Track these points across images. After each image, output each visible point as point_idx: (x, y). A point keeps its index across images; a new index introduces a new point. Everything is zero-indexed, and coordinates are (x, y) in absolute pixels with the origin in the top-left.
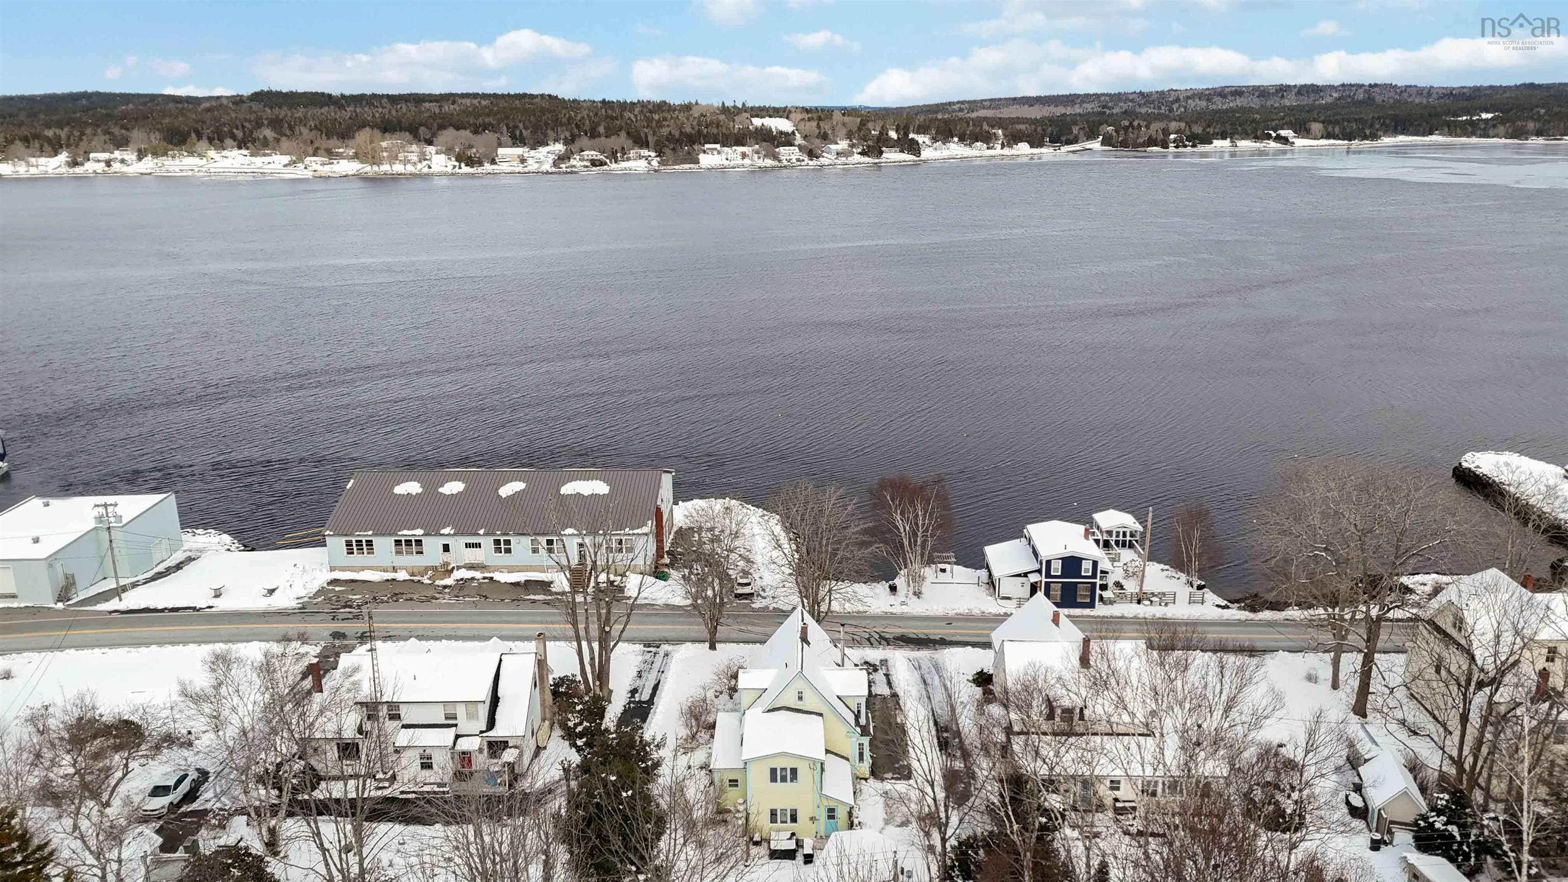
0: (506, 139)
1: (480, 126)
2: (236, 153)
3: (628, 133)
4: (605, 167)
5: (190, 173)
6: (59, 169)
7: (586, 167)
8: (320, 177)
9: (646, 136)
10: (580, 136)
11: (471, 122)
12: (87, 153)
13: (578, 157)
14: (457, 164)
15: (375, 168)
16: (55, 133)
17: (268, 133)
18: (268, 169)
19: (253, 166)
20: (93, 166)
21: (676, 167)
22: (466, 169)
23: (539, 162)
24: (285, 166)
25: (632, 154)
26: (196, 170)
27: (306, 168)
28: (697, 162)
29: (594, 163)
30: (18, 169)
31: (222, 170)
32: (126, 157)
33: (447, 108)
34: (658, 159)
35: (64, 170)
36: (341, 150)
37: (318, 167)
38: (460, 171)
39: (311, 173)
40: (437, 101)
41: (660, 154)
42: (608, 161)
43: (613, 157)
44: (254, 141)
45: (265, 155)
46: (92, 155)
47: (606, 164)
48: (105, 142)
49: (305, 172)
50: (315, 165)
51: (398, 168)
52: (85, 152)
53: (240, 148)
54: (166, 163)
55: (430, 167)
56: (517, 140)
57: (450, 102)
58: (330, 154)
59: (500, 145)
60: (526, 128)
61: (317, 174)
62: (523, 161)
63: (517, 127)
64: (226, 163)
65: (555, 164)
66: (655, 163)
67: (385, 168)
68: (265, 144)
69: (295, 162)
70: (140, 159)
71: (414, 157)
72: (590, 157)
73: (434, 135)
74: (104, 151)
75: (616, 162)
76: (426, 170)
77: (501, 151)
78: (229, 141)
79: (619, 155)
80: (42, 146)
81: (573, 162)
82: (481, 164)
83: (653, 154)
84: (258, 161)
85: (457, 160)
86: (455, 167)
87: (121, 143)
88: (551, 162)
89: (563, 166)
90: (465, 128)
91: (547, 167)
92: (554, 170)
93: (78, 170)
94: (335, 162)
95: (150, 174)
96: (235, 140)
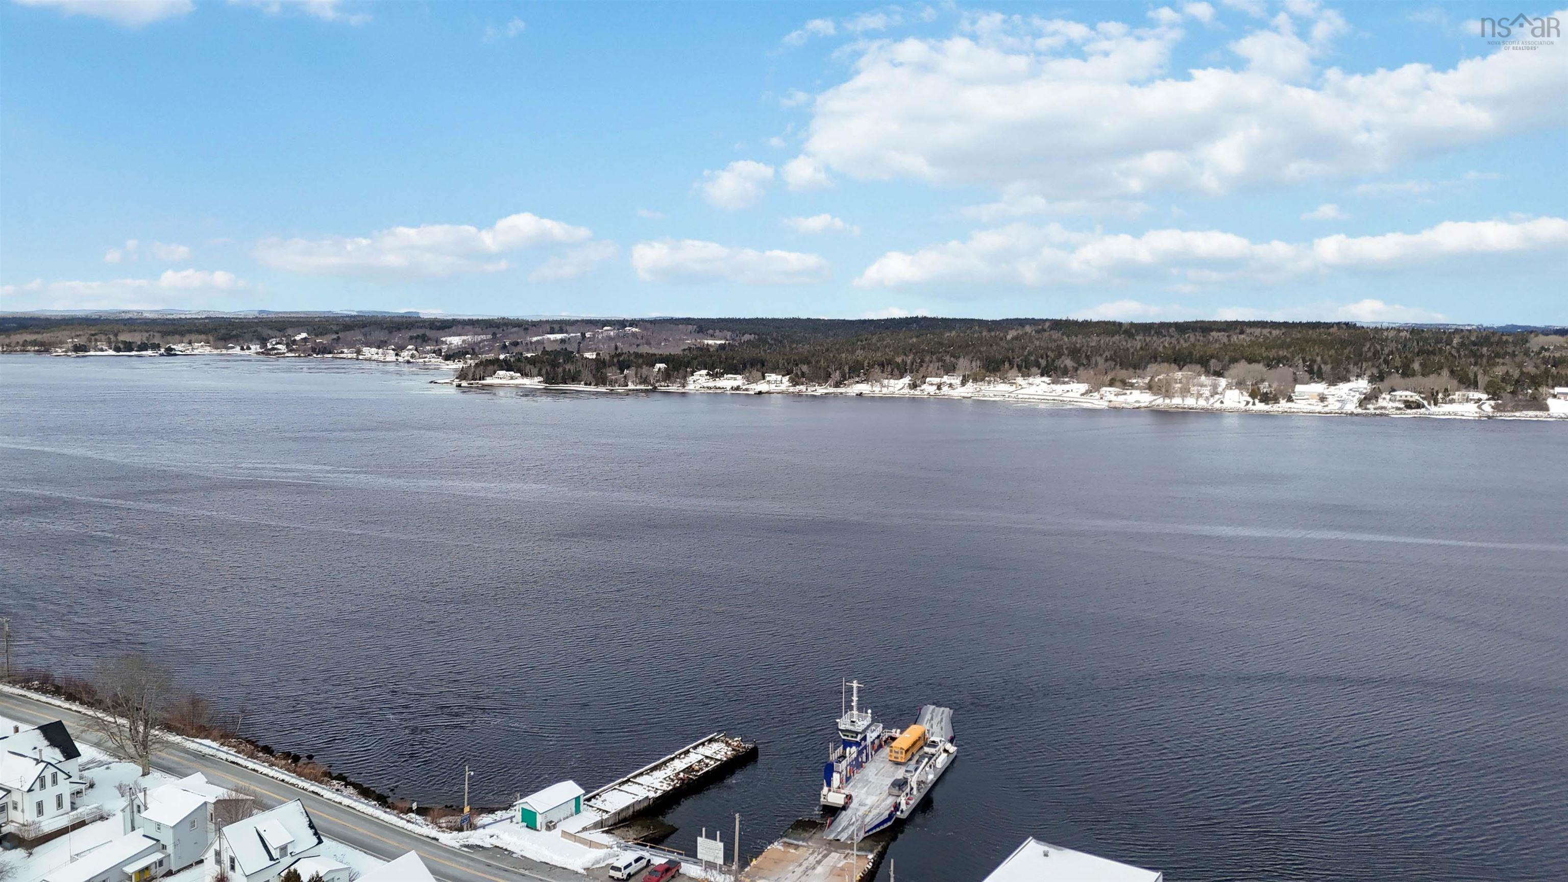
0: (1300, 373)
1: (1274, 359)
2: (1038, 380)
3: (1452, 372)
4: (1423, 410)
5: (1001, 399)
6: (903, 390)
7: (1400, 409)
8: (1115, 408)
9: (1476, 376)
10: (1390, 373)
11: (1264, 355)
12: (924, 377)
13: (1388, 397)
14: (1250, 399)
15: (1167, 401)
16: (903, 360)
17: (1069, 363)
18: (1067, 397)
19: (1054, 394)
20: (928, 388)
21: (1518, 414)
22: (1260, 406)
23: (1342, 401)
24: (1082, 395)
25: (1457, 395)
26: (1007, 395)
27: (1102, 398)
28: (1545, 408)
29: (1409, 405)
30: (874, 389)
31: (1028, 396)
32: (953, 381)
33: (1235, 337)
34: (1492, 403)
35: (907, 391)
36: (1134, 381)
37: (1113, 398)
38: (1254, 408)
39: (1107, 404)
40: (1224, 330)
41: (1494, 396)
42: (1425, 403)
43: (1433, 398)
44: (1056, 369)
45: (1064, 383)
46: (928, 379)
47: (1423, 406)
48: (938, 369)
49: (1101, 402)
50: (1109, 396)
51: (1190, 402)
52: (923, 377)
53: (1042, 375)
54: (983, 388)
55: (1222, 402)
56: (1315, 375)
57: (1238, 331)
58: (1125, 385)
59: (1296, 381)
60: (1326, 363)
61: (1112, 405)
62: (1323, 399)
63: (1315, 361)
64: (1032, 390)
65: (1361, 404)
66: (1488, 408)
67: (1177, 401)
68: (1065, 372)
69: (1091, 392)
70: (963, 384)
71: (1206, 392)
72: (1404, 398)
73: (1225, 368)
74: (937, 376)
75: (1435, 404)
76: (1218, 405)
77: (1299, 388)
78: (1034, 370)
79: (1440, 395)
80: (892, 370)
81: (1381, 403)
82: (1276, 400)
83: (1484, 396)
84: (1059, 388)
85: (1250, 396)
86: (1248, 403)
87: (950, 369)
88: (1355, 400)
89: (1369, 406)
90: (1258, 362)
91: (1351, 407)
92: (1359, 411)
93: (917, 392)
94: (1128, 392)
95: (970, 398)
96: (1039, 369)
